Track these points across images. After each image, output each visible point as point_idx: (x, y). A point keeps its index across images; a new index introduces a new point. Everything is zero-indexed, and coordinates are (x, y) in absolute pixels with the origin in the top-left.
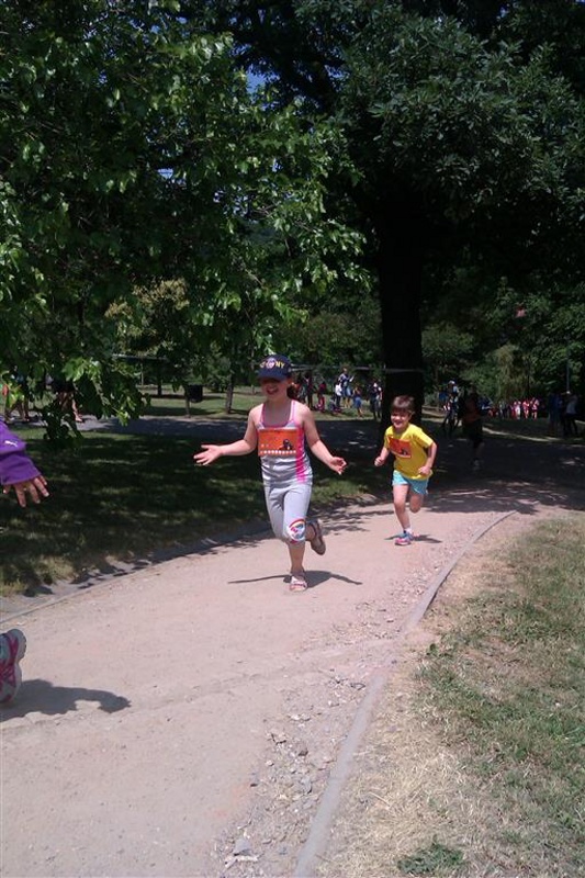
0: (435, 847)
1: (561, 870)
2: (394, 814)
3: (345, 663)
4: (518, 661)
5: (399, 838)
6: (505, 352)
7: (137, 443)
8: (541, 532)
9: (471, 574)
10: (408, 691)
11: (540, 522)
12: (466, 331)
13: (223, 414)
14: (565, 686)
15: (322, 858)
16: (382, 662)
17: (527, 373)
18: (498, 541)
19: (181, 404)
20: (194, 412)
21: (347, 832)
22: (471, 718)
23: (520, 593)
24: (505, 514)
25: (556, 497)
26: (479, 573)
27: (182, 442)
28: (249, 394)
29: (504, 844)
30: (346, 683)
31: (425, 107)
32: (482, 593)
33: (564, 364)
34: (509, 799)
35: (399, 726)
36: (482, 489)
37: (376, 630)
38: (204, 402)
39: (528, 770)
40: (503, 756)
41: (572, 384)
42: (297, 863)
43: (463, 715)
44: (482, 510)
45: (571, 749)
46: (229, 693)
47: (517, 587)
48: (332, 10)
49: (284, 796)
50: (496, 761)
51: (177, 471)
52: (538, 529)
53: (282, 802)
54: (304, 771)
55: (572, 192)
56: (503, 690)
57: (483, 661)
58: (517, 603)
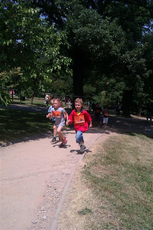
0: (86, 209)
1: (113, 214)
2: (77, 202)
3: (64, 169)
4: (105, 169)
5: (78, 207)
6: (103, 92)
7: (7, 111)
8: (111, 139)
9: (94, 149)
10: (79, 175)
11: (111, 136)
12: (94, 87)
13: (30, 104)
14: (115, 175)
15: (61, 211)
16: (73, 169)
17: (109, 98)
18: (101, 141)
19: (19, 101)
20: (22, 104)
21: (66, 206)
22: (94, 182)
23: (106, 154)
24: (103, 134)
25: (115, 130)
26: (96, 149)
27: (19, 111)
28: (37, 99)
29: (101, 209)
30: (65, 174)
31: (87, 32)
32: (96, 153)
33: (118, 97)
34: (102, 199)
35: (78, 183)
36: (97, 128)
37: (72, 162)
38: (25, 101)
39: (106, 193)
40: (101, 191)
41: (120, 101)
42: (55, 212)
43: (92, 181)
44: (97, 133)
45: (116, 189)
46: (37, 176)
47: (105, 152)
48: (64, 4)
49: (51, 199)
50: (99, 191)
51: (18, 119)
52: (111, 138)
53: (51, 200)
54: (56, 193)
55: (122, 55)
56: (101, 176)
57: (96, 169)
58: (105, 156)
